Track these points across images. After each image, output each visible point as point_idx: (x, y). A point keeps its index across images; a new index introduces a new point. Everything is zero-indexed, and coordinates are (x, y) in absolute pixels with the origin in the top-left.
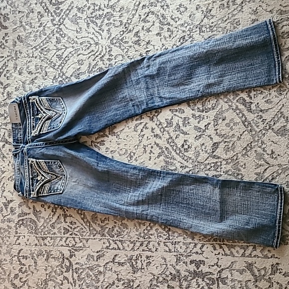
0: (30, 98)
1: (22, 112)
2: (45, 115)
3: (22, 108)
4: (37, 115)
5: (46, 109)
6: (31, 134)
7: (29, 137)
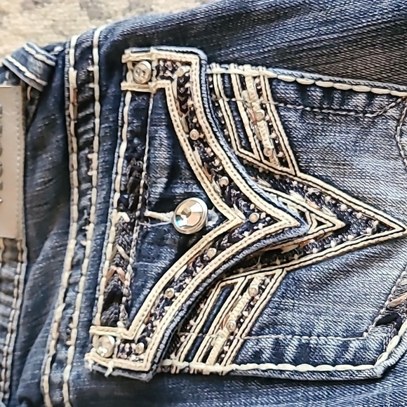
0: (129, 55)
1: (48, 158)
2: (235, 217)
3: (50, 127)
4: (167, 203)
5: (252, 169)
6: (84, 345)
7: (58, 362)
